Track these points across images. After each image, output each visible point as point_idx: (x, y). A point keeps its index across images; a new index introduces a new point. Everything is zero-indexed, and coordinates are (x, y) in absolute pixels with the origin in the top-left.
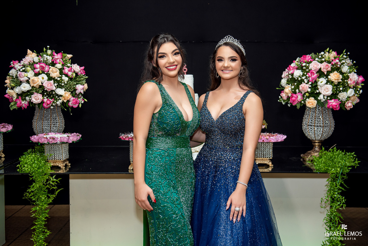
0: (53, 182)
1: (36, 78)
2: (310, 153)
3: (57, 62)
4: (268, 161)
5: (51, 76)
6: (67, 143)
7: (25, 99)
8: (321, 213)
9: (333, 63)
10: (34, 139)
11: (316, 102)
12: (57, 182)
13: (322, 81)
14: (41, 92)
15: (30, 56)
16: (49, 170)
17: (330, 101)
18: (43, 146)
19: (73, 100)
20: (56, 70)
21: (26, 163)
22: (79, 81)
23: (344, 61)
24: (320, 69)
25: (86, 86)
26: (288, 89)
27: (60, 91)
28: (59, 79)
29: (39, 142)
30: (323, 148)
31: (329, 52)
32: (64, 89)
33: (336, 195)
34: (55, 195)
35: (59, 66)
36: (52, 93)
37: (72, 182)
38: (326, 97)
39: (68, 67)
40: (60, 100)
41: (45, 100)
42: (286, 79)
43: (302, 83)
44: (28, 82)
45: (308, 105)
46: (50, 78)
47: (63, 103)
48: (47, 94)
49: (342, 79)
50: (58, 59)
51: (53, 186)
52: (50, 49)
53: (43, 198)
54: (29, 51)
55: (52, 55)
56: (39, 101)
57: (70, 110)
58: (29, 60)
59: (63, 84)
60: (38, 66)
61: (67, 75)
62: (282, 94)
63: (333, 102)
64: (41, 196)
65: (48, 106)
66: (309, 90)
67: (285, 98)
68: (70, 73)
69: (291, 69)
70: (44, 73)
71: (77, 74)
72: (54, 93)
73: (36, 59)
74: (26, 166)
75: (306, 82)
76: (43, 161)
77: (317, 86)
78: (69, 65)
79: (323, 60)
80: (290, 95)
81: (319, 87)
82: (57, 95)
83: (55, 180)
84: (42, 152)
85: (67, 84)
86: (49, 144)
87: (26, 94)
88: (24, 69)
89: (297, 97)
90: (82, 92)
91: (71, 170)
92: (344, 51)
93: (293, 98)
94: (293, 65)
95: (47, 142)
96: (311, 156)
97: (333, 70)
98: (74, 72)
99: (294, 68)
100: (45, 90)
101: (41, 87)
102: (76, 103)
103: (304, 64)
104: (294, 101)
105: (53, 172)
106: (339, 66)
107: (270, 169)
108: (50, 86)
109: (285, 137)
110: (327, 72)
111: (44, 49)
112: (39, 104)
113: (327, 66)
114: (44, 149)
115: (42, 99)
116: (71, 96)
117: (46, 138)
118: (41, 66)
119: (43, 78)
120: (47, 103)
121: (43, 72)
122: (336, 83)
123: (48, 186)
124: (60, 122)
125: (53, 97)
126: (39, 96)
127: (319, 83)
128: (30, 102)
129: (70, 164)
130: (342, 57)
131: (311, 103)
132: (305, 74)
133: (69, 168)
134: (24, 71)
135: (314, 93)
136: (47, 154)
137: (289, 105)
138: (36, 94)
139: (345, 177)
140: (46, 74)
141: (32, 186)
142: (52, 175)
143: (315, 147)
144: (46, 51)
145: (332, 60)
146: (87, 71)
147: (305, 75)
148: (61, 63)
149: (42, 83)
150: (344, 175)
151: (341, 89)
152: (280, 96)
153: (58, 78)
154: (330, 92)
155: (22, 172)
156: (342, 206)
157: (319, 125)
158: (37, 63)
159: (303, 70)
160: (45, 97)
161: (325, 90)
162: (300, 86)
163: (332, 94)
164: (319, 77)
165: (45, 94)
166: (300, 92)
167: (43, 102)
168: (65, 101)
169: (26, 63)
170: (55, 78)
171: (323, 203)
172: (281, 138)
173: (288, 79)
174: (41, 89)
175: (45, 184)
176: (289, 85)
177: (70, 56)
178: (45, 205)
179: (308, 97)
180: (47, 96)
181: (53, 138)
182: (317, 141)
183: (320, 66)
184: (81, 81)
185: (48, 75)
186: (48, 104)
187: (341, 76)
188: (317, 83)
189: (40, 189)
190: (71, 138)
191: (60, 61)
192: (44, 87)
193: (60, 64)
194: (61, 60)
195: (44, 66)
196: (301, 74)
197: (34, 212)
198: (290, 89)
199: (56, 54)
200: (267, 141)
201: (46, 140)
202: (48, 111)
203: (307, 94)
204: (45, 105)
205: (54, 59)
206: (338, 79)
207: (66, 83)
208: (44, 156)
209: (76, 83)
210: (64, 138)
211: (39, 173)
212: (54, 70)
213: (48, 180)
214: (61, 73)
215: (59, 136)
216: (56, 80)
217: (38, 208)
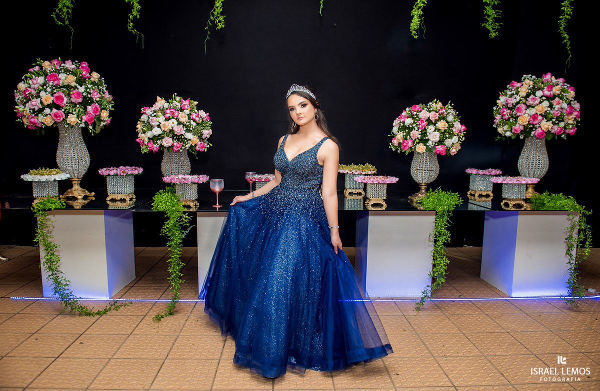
0: (186, 219)
1: (166, 123)
2: (417, 195)
3: (185, 108)
4: (383, 201)
5: (180, 120)
6: (197, 183)
7: (157, 143)
8: (429, 246)
9: (441, 112)
10: (167, 179)
11: (425, 147)
12: (189, 219)
13: (431, 128)
14: (171, 136)
15: (160, 102)
16: (181, 208)
17: (438, 147)
18: (174, 186)
19: (200, 144)
20: (185, 116)
21: (161, 202)
22: (204, 127)
23: (449, 111)
24: (429, 117)
25: (211, 130)
26: (400, 136)
27: (189, 136)
28: (188, 124)
29: (171, 183)
30: (431, 190)
31: (436, 103)
32: (192, 133)
33: (443, 230)
34: (188, 230)
35: (187, 112)
36: (181, 137)
37: (199, 219)
38: (434, 143)
39: (195, 112)
40: (188, 144)
41: (175, 144)
43: (412, 130)
44: (159, 126)
45: (418, 150)
46: (179, 123)
47: (191, 147)
48: (177, 138)
49: (447, 127)
50: (186, 105)
51: (186, 223)
52: (177, 96)
53: (177, 234)
54: (158, 98)
55: (180, 102)
56: (170, 145)
57: (196, 154)
58: (159, 106)
59: (191, 129)
60: (168, 111)
61: (194, 121)
62: (394, 140)
63: (440, 148)
64: (175, 232)
65: (178, 149)
66: (419, 136)
67: (396, 144)
68: (197, 119)
69: (403, 117)
71: (203, 121)
72: (183, 137)
73: (166, 105)
74: (160, 204)
75: (416, 129)
76: (175, 199)
77: (426, 133)
78: (196, 111)
79: (431, 109)
80: (401, 141)
81: (428, 134)
82: (186, 139)
83: (187, 217)
84: (174, 192)
85: (194, 129)
86: (181, 183)
87: (157, 138)
88: (155, 114)
89: (408, 143)
90: (208, 136)
91: (199, 209)
92: (449, 102)
93: (405, 144)
94: (404, 114)
95: (179, 183)
96: (419, 197)
97: (440, 119)
98: (201, 117)
99: (405, 117)
100: (175, 134)
101: (171, 131)
102: (203, 147)
103: (415, 113)
104: (405, 146)
105: (186, 210)
106: (445, 115)
107: (384, 208)
108: (179, 130)
109: (398, 179)
110: (435, 120)
111: (173, 95)
112: (169, 147)
113: (435, 114)
114: (175, 190)
115: (172, 142)
116: (198, 141)
117: (178, 179)
118: (172, 111)
119: (173, 123)
121: (173, 118)
122: (443, 131)
123: (181, 223)
124: (187, 166)
125: (182, 140)
126: (169, 140)
127: (428, 131)
128: (161, 146)
129: (198, 204)
130: (448, 108)
131: (421, 148)
132: (416, 121)
133: (198, 208)
134: (155, 116)
135: (424, 140)
136: (178, 193)
137: (399, 152)
138: (166, 138)
139: (451, 214)
140: (176, 119)
141: (167, 222)
142: (185, 213)
143: (422, 190)
144: (175, 98)
145: (439, 110)
146: (211, 117)
147: (416, 123)
148: (189, 109)
149: (172, 128)
150: (450, 212)
151: (447, 136)
152: (391, 142)
154: (437, 139)
155: (157, 210)
156: (448, 240)
157: (426, 169)
158: (167, 109)
159: (413, 119)
160: (175, 141)
161: (433, 136)
162: (411, 133)
163: (439, 141)
164: (428, 125)
165: (175, 138)
166: (411, 138)
167: (173, 146)
168: (193, 145)
169: (157, 109)
170: (183, 123)
171: (431, 238)
172: (394, 180)
173: (399, 127)
174: (172, 133)
175: (179, 220)
176: (401, 131)
177: (196, 103)
179: (418, 143)
181: (185, 179)
182: (423, 184)
183: (428, 115)
184: (206, 126)
185: (178, 120)
186: (178, 147)
187: (447, 125)
188: (426, 130)
189: (174, 225)
190: (201, 179)
191: (188, 107)
192: (174, 131)
195: (174, 112)
196: (412, 122)
197: (170, 246)
198: (402, 135)
199: (184, 101)
200: (382, 182)
201: (178, 180)
202: (176, 155)
203: (417, 140)
204: (175, 148)
205: (182, 105)
206: (444, 127)
207: (194, 128)
208: (175, 196)
209: (202, 128)
210: (195, 178)
211: (173, 211)
212: (183, 115)
213: (181, 217)
214: (189, 118)
215: (189, 177)
216: (185, 125)
217: (173, 243)
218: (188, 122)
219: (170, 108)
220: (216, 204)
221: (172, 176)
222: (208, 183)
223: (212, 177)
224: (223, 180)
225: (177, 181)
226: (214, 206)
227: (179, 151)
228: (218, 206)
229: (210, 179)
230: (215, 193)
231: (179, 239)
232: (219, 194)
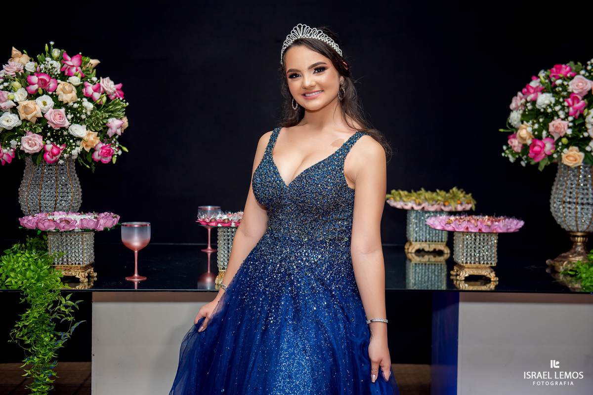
0: (66, 307)
1: (30, 104)
2: (566, 257)
3: (72, 73)
4: (489, 271)
5: (60, 99)
6: (93, 230)
7: (9, 145)
10: (28, 222)
11: (582, 155)
12: (73, 307)
14: (40, 131)
15: (17, 60)
16: (58, 284)
18: (44, 236)
19: (102, 148)
20: (70, 89)
21: (13, 270)
22: (112, 112)
24: (591, 90)
25: (125, 120)
26: (525, 131)
27: (79, 130)
28: (76, 106)
29: (38, 229)
32: (84, 126)
34: (70, 332)
35: (76, 80)
36: (62, 133)
37: (96, 308)
39: (92, 82)
40: (77, 148)
41: (49, 147)
42: (521, 112)
43: (552, 119)
44: (14, 110)
45: (566, 162)
46: (58, 104)
47: (83, 154)
48: (52, 136)
50: (73, 66)
51: (67, 316)
52: (55, 47)
53: (46, 340)
54: (15, 51)
55: (61, 59)
56: (36, 149)
57: (94, 168)
58: (15, 69)
59: (83, 117)
60: (35, 79)
61: (91, 99)
62: (513, 140)
64: (43, 336)
65: (54, 158)
66: (569, 132)
67: (518, 149)
68: (97, 96)
69: (532, 91)
70: (47, 94)
71: (108, 100)
72: (65, 133)
73: (31, 66)
74: (12, 275)
75: (562, 116)
76: (45, 265)
77: (584, 123)
78: (95, 79)
80: (529, 142)
81: (588, 126)
82: (72, 137)
83: (70, 303)
84: (42, 248)
85: (90, 117)
86: (58, 231)
87: (11, 134)
88: (6, 84)
89: (544, 145)
90: (119, 132)
91: (97, 285)
93: (537, 149)
94: (534, 84)
95: (55, 229)
96: (570, 263)
98: (104, 92)
99: (536, 90)
100: (49, 126)
101: (41, 120)
102: (109, 153)
103: (559, 82)
104: (537, 153)
105: (67, 287)
107: (492, 286)
108: (57, 118)
109: (521, 224)
111: (47, 47)
112: (36, 155)
114: (46, 244)
115: (42, 144)
116: (98, 141)
117: (53, 221)
118: (42, 80)
119: (45, 104)
120: (52, 153)
121: (45, 92)
123: (55, 316)
124: (74, 192)
125: (64, 140)
126: (36, 138)
127: (589, 119)
128: (19, 151)
129: (95, 274)
131: (572, 157)
132: (561, 100)
133: (95, 283)
134: (6, 89)
135: (578, 139)
136: (52, 252)
137: (523, 164)
138: (30, 135)
140: (51, 96)
141: (25, 315)
142: (64, 293)
143: (576, 246)
144: (50, 52)
146: (127, 93)
147: (560, 104)
148: (80, 75)
149: (43, 114)
152: (507, 145)
153: (74, 103)
157: (585, 201)
158: (32, 74)
159: (555, 94)
160: (48, 142)
162: (551, 124)
164: (589, 107)
165: (49, 134)
166: (550, 136)
167: (43, 151)
168: (88, 149)
169: (11, 73)
170: (67, 104)
172: (514, 225)
173: (525, 111)
174: (42, 125)
175: (51, 311)
176: (528, 122)
177: (95, 62)
178: (50, 354)
179: (567, 146)
180: (52, 139)
181: (67, 222)
182: (579, 234)
183: (590, 85)
184: (115, 111)
185: (55, 97)
186: (54, 155)
188: (583, 119)
189: (41, 321)
190: (102, 221)
191: (77, 70)
192: (48, 121)
193: (77, 76)
194: (79, 68)
195: (48, 80)
196: (553, 100)
197: (29, 367)
198: (530, 129)
199: (69, 58)
200: (487, 230)
201: (52, 224)
202: (51, 170)
203: (564, 141)
204: (48, 157)
205: (65, 66)
207: (89, 113)
208: (46, 257)
209: (107, 115)
210: (89, 218)
211: (38, 289)
212: (67, 87)
213: (56, 303)
214: (80, 94)
215: (76, 218)
216: (71, 108)
217: (36, 359)
218: (78, 102)
219: (38, 73)
220: (134, 274)
221: (39, 215)
222: (117, 230)
223: (126, 217)
224: (148, 224)
225: (49, 226)
226: (128, 279)
227: (56, 161)
228: (136, 279)
229: (121, 221)
230: (131, 252)
231: (50, 350)
232: (140, 252)
